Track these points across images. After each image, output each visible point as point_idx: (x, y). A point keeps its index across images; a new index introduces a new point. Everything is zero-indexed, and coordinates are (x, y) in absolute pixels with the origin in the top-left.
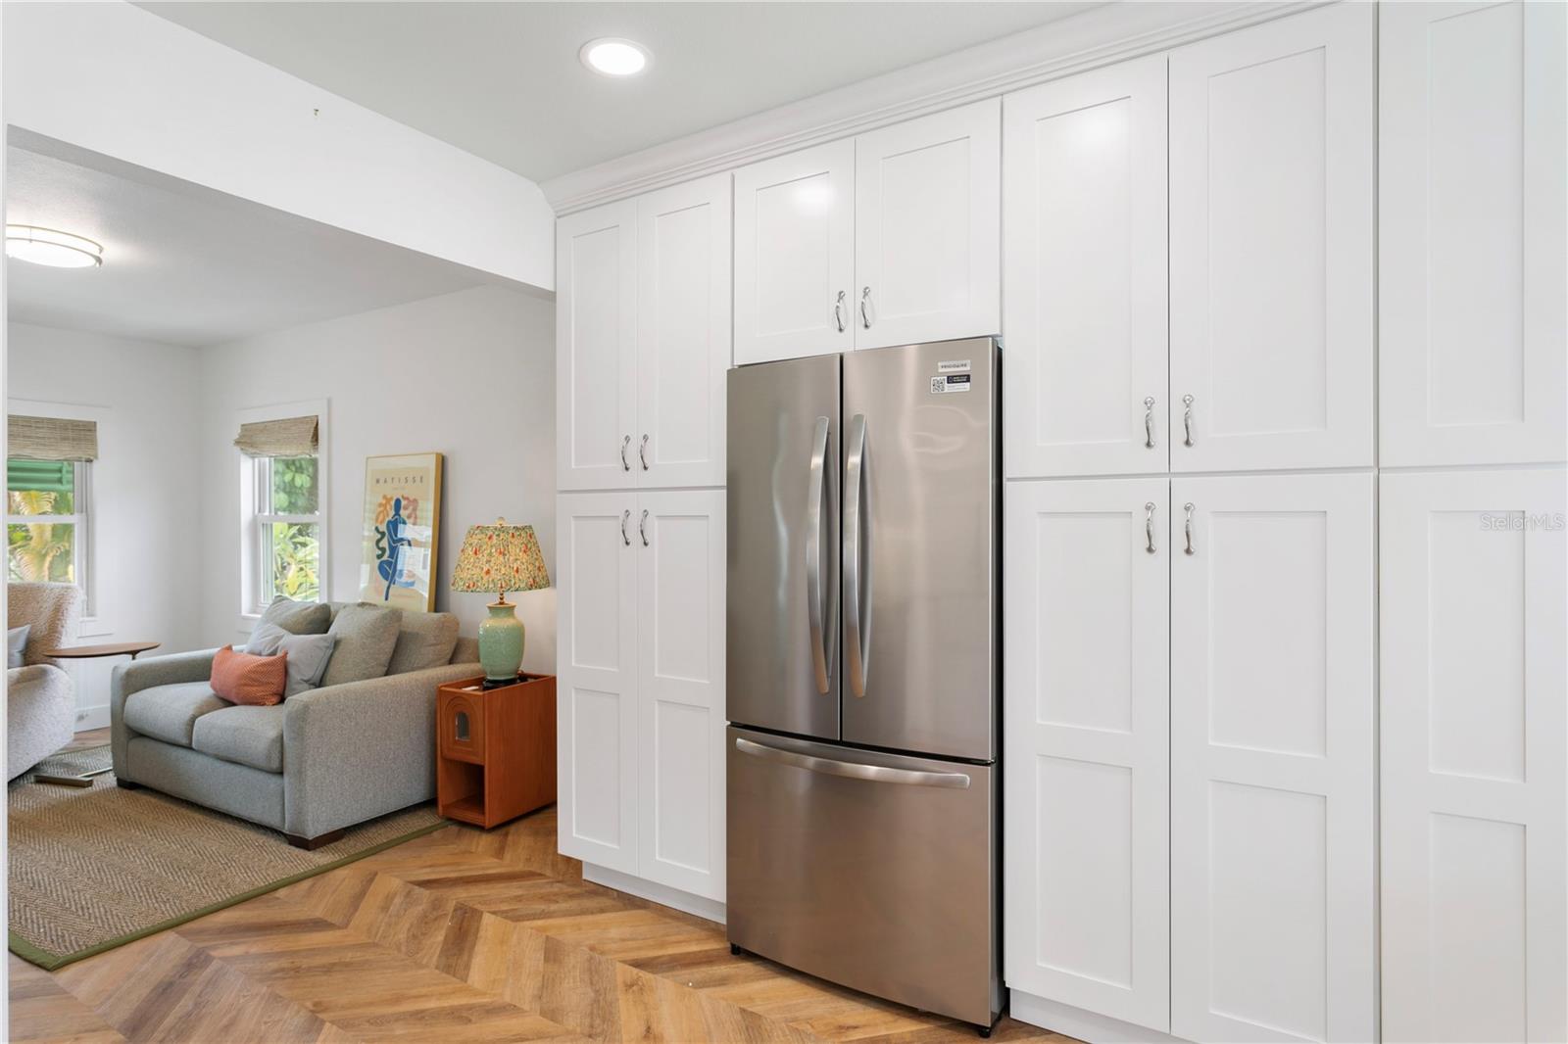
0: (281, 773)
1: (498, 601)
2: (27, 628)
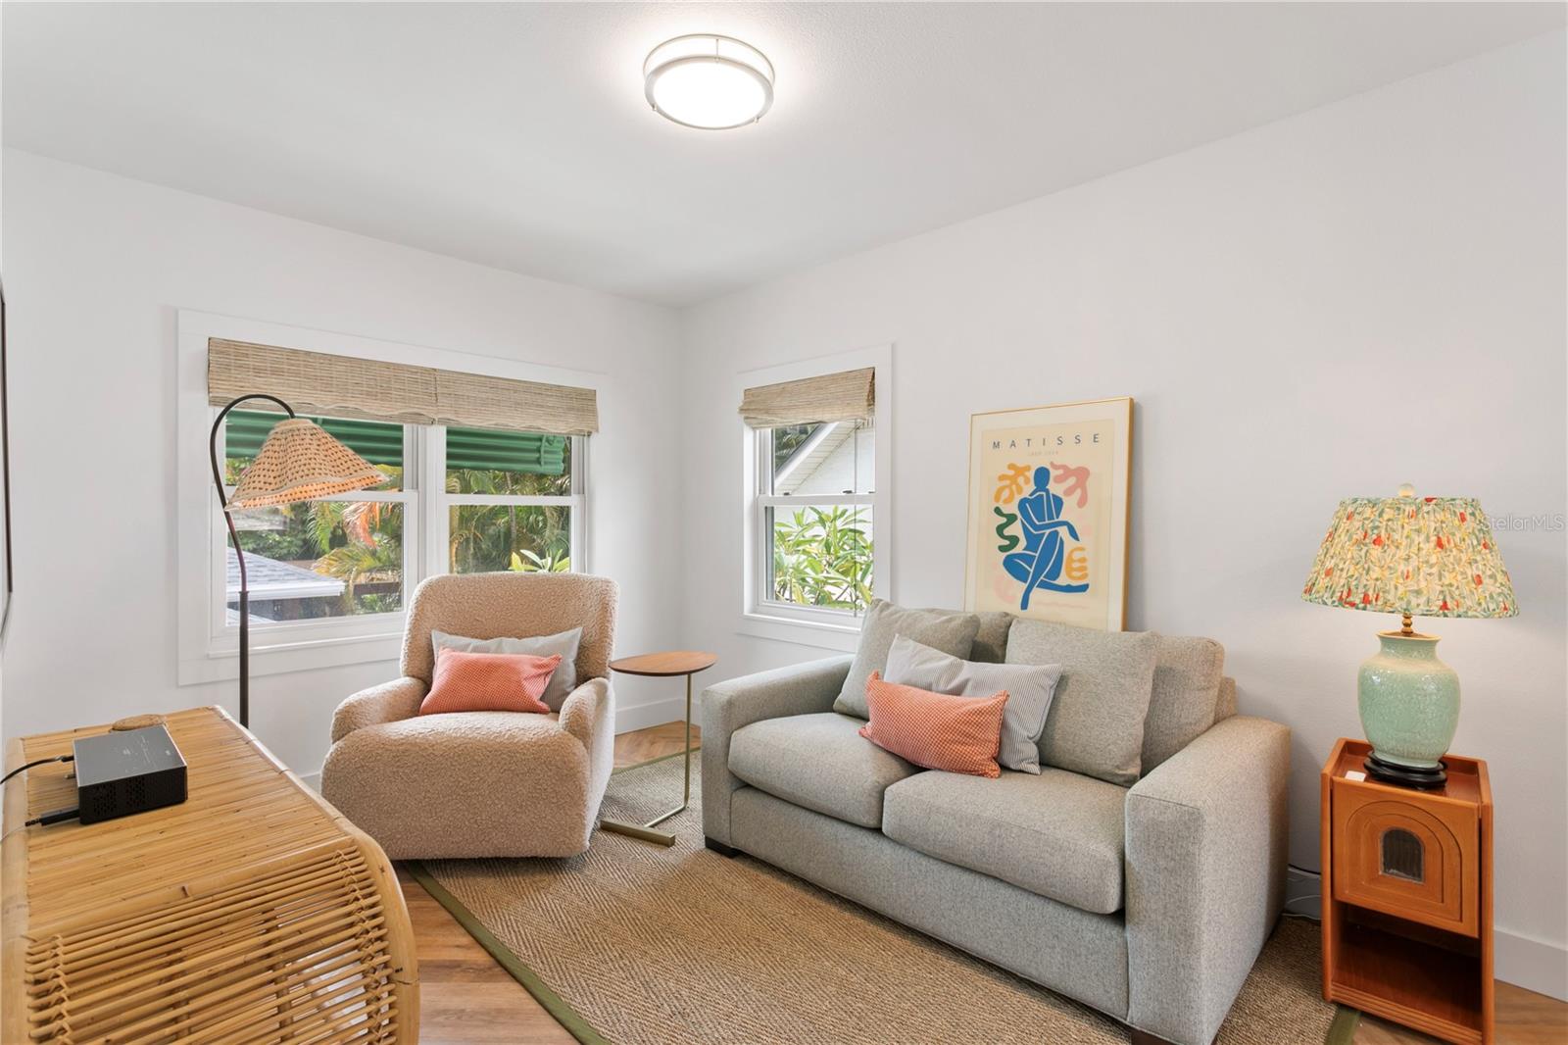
0: (1120, 917)
1: (1400, 628)
2: (578, 631)
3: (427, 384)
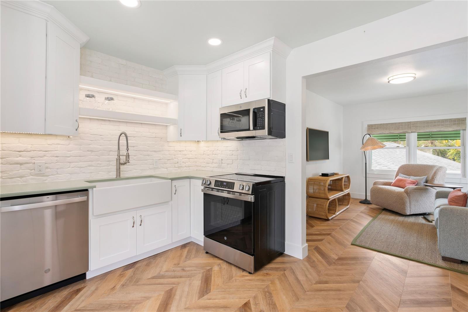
2: (426, 177)
3: (409, 125)
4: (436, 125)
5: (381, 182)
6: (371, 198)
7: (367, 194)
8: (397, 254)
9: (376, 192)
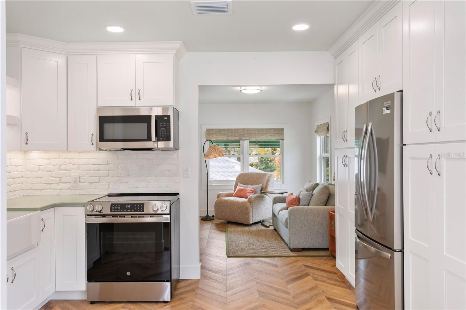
2: (262, 185)
3: (243, 132)
4: (264, 134)
5: (224, 194)
6: (215, 213)
7: (209, 210)
8: (263, 255)
9: (220, 205)
